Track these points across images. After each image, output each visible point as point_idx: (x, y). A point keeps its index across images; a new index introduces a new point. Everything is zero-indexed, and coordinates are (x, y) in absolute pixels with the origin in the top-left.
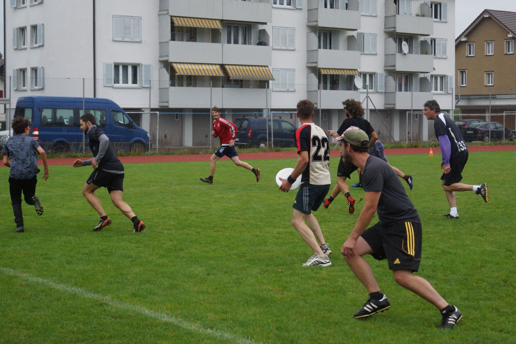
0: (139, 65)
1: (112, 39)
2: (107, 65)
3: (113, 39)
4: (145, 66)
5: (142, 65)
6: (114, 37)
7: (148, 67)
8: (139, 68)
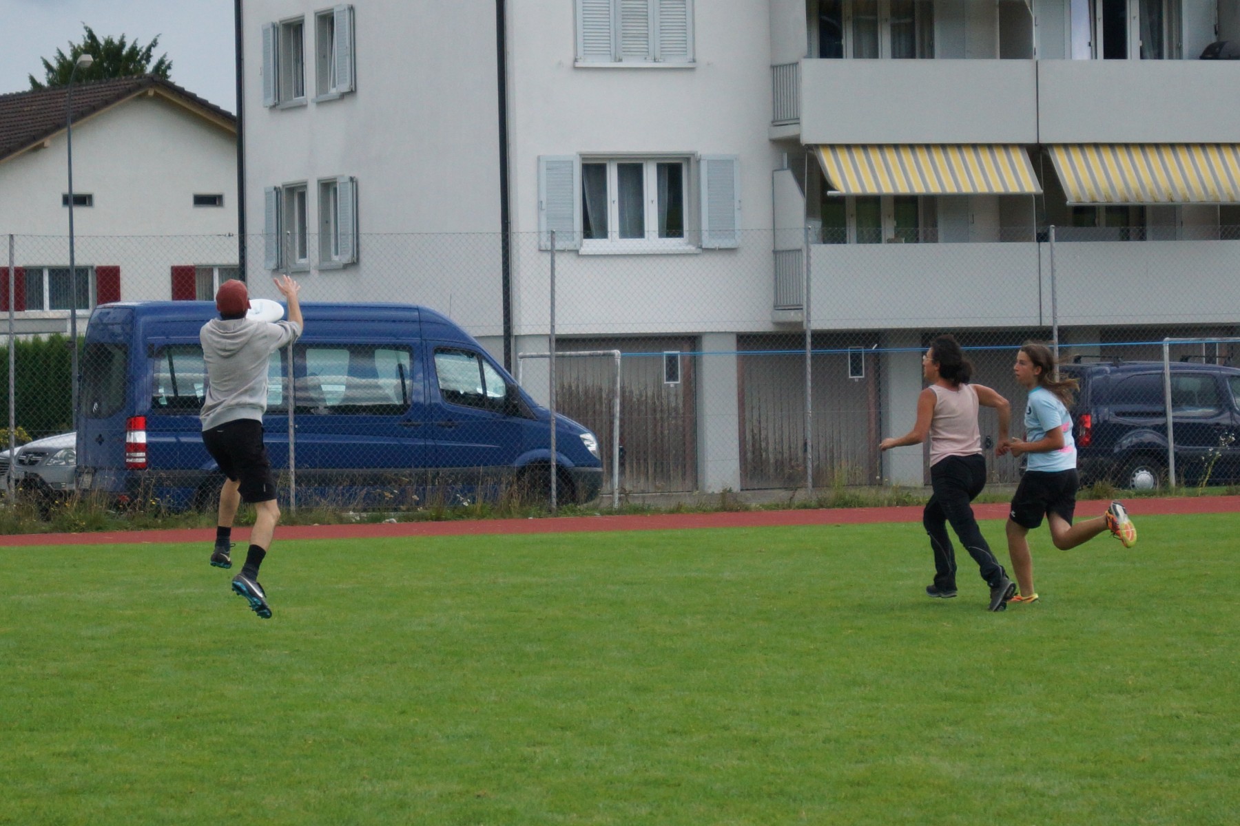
0: (687, 159)
1: (569, 62)
2: (554, 166)
3: (576, 60)
4: (714, 163)
5: (698, 162)
6: (580, 53)
7: (724, 165)
8: (689, 170)
